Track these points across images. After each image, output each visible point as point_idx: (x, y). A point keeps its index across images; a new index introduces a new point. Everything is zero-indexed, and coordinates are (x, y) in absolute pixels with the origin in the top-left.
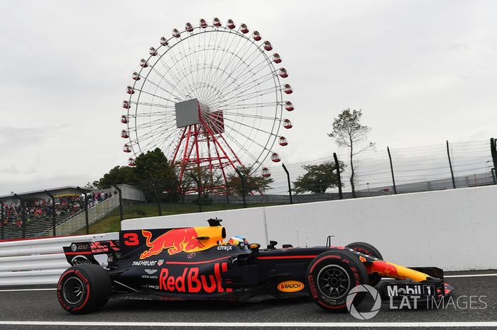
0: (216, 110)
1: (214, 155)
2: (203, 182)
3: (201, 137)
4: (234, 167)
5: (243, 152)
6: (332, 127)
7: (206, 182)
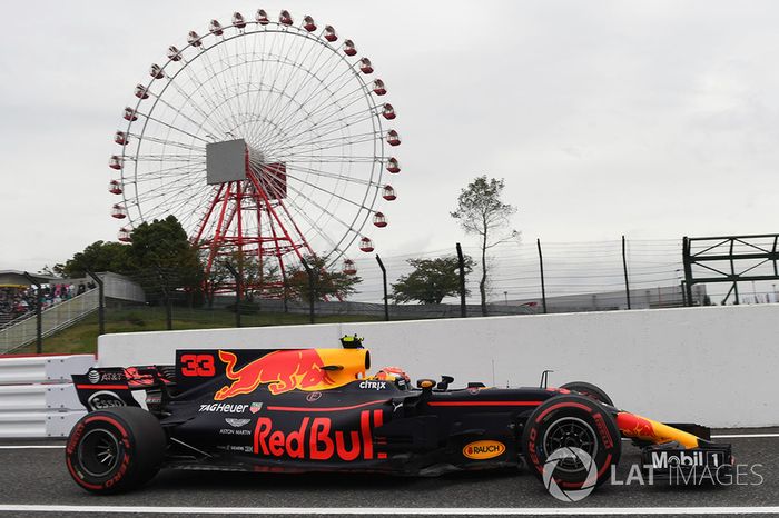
0: (275, 161)
1: (266, 234)
2: (247, 276)
3: (247, 203)
4: (299, 255)
5: (314, 232)
6: (458, 202)
7: (251, 276)
